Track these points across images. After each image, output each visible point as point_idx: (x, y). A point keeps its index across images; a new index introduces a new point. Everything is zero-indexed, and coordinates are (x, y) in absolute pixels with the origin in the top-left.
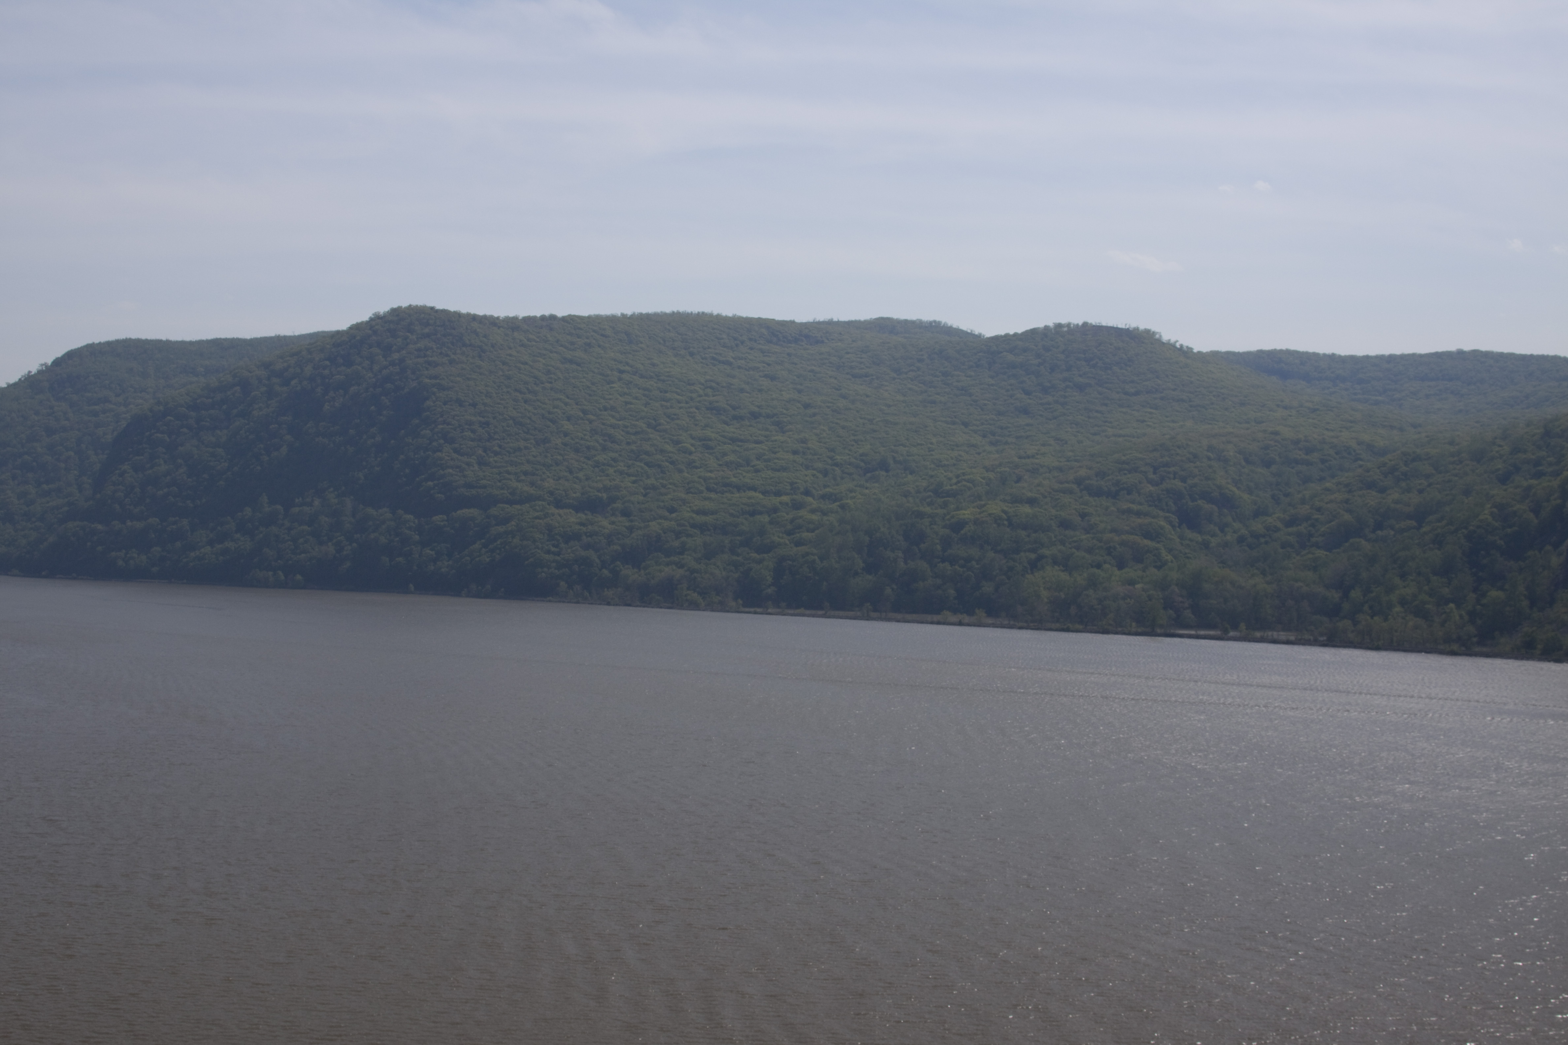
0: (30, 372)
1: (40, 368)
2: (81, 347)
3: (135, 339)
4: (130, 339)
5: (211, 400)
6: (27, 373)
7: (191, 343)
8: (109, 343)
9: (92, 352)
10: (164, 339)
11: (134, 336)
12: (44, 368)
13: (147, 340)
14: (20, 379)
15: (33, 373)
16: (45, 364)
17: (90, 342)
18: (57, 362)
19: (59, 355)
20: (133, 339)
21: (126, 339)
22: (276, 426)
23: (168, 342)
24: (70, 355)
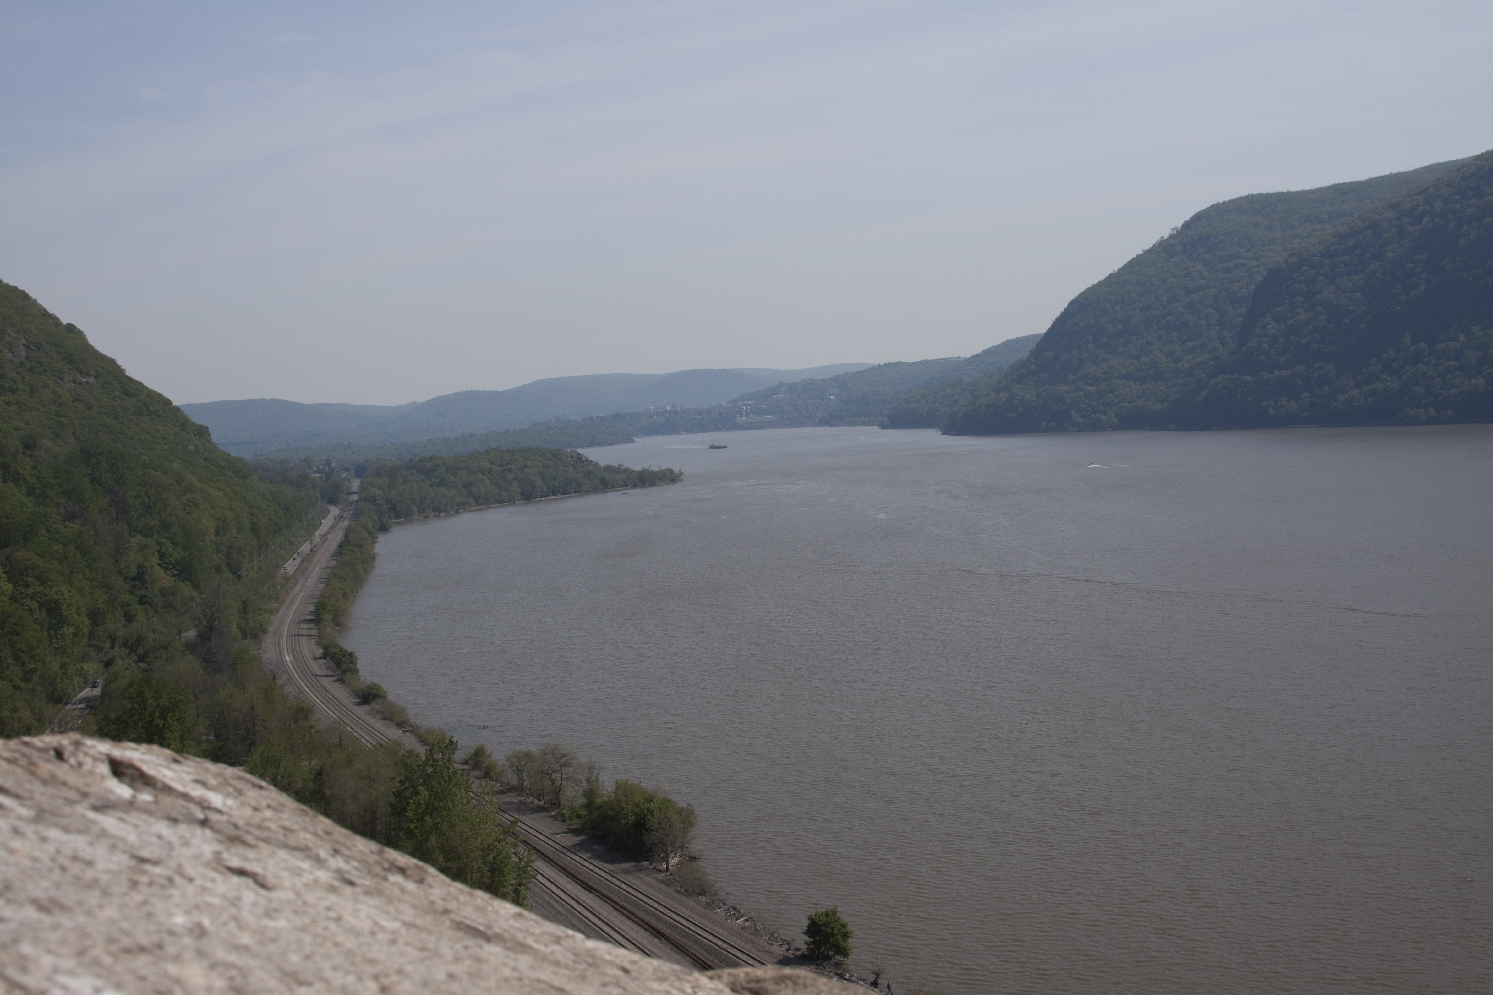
0: (1162, 237)
1: (1172, 233)
2: (1207, 208)
3: (1257, 195)
4: (1253, 195)
5: (1343, 247)
6: (1160, 238)
7: (1311, 192)
8: (1232, 202)
9: (1219, 211)
10: (1285, 191)
12: (1175, 233)
13: (1268, 194)
14: (1154, 245)
15: (1165, 238)
16: (1176, 228)
17: (1215, 202)
18: (1187, 225)
19: (1188, 218)
20: (1255, 195)
21: (1249, 195)
22: (1413, 265)
23: (1289, 194)
24: (1198, 217)
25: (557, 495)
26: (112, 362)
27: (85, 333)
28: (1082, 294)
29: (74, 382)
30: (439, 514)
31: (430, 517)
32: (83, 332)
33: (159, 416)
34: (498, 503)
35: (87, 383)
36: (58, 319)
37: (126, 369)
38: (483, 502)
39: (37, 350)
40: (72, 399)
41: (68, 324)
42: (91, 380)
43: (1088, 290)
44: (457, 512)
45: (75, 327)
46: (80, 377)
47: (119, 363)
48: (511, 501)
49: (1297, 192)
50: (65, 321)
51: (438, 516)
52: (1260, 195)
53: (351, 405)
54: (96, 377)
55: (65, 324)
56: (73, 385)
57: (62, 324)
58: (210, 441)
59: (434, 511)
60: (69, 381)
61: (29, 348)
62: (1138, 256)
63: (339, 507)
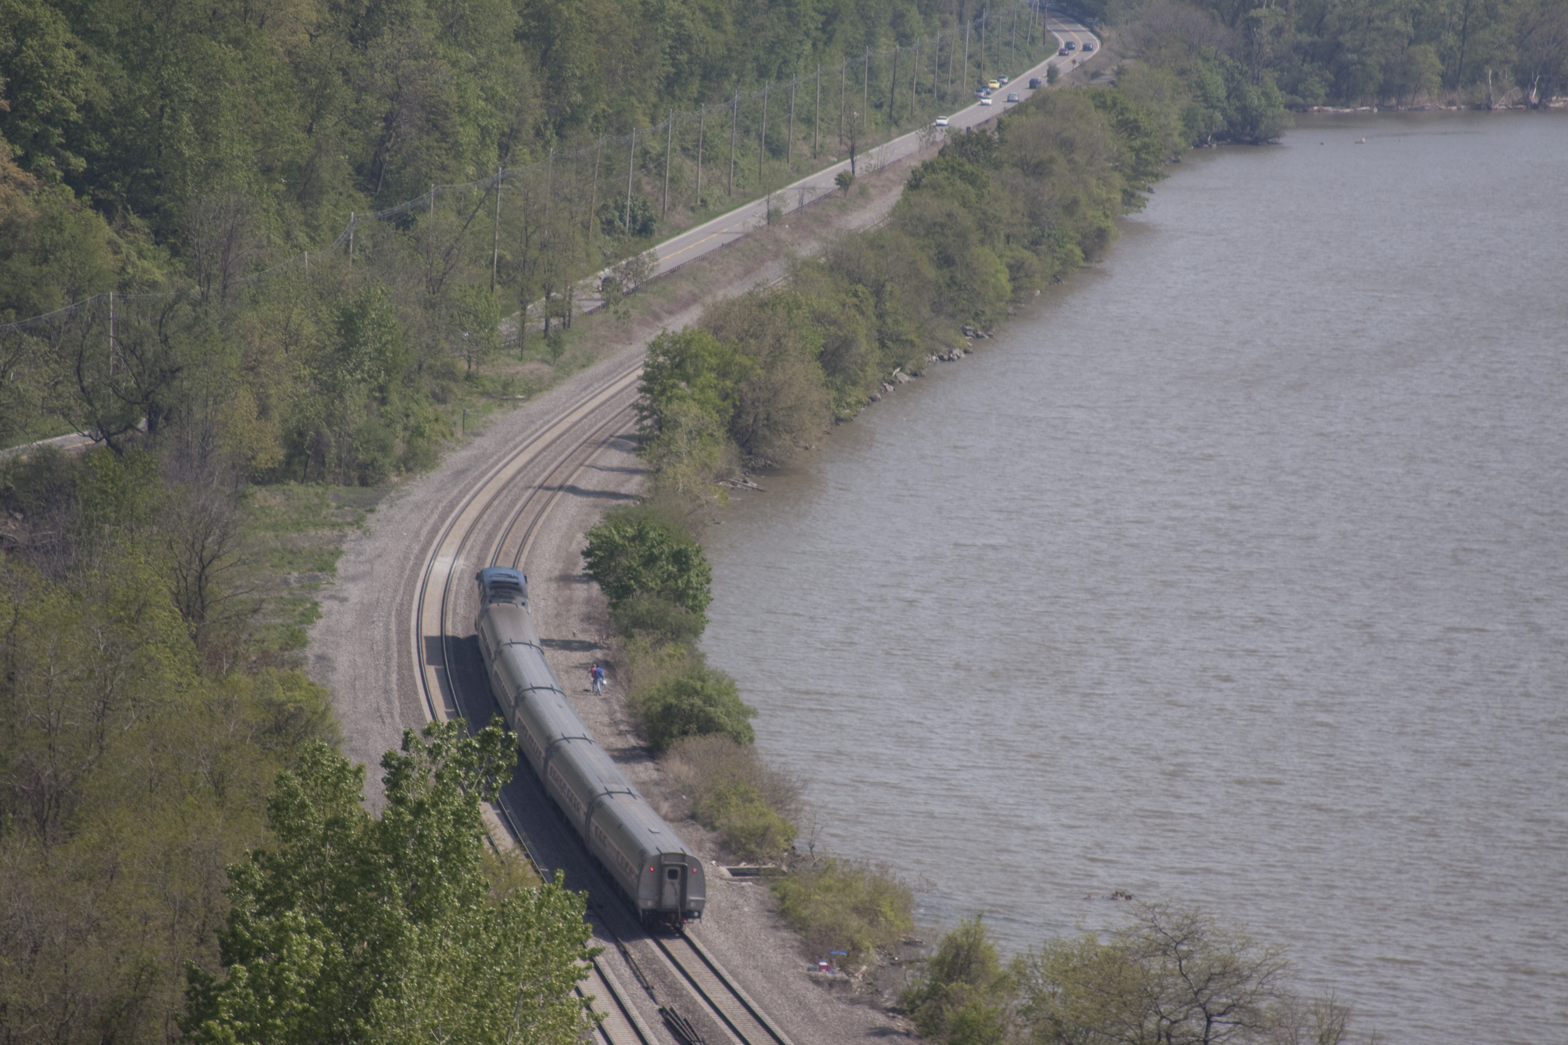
63: (1106, 33)
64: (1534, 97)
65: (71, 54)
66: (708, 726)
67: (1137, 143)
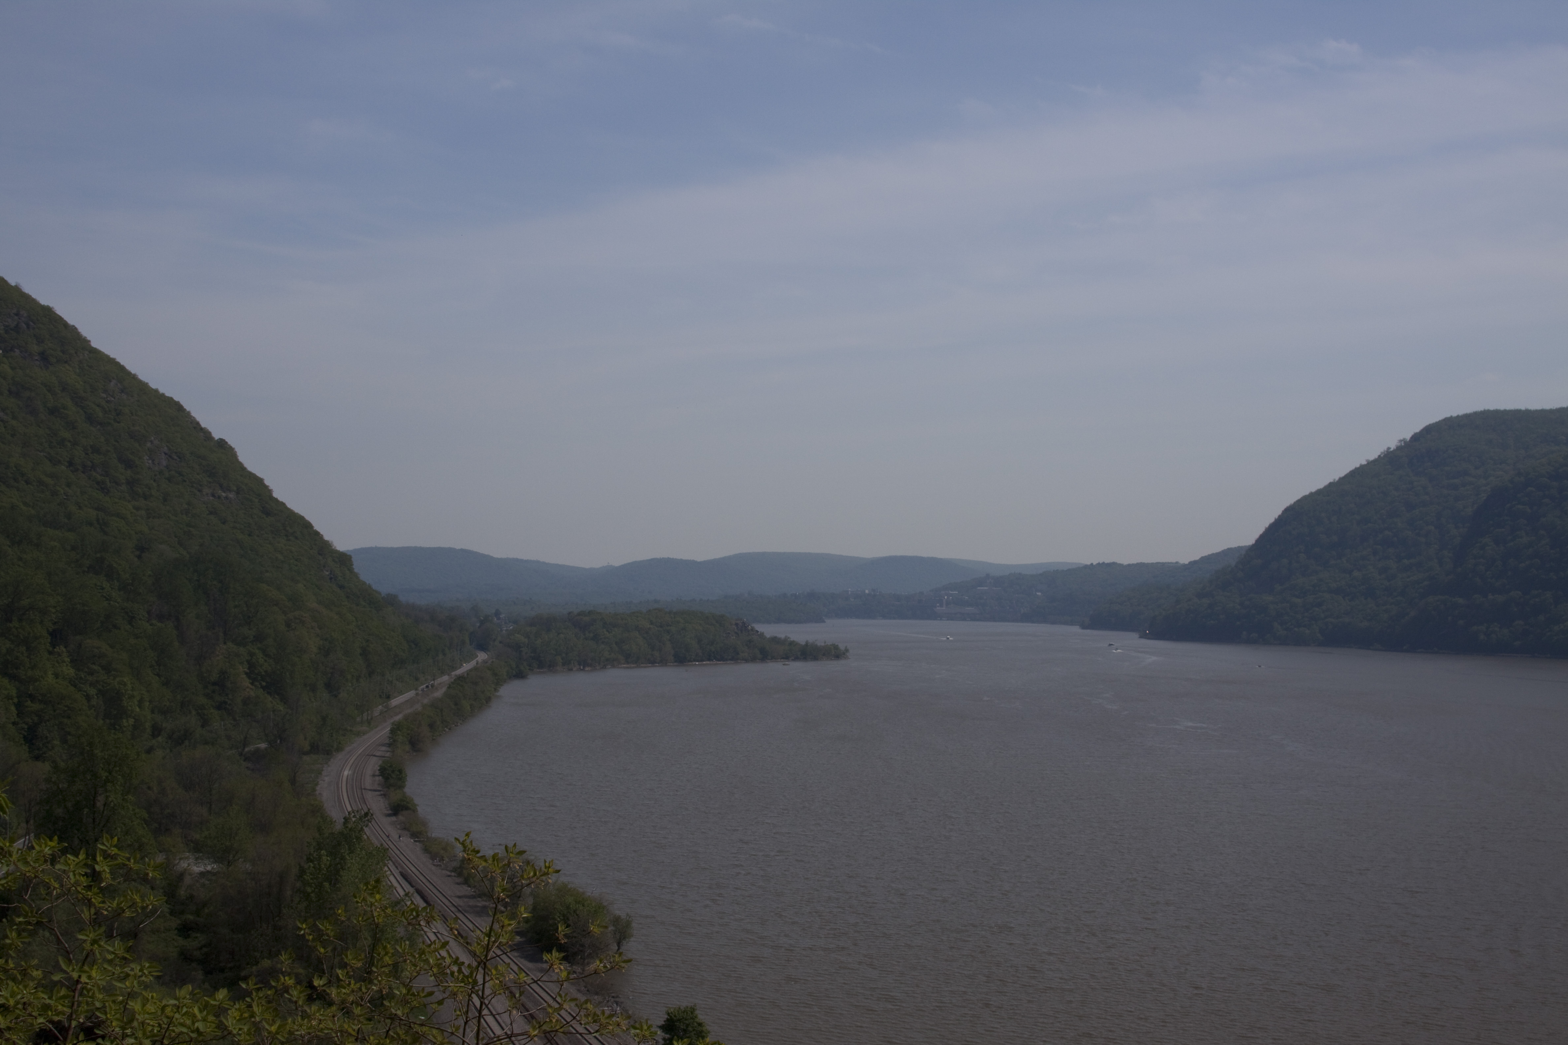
0: (1389, 448)
1: (1399, 444)
2: (1440, 421)
3: (1494, 411)
4: (1489, 411)
6: (1386, 450)
7: (1551, 411)
8: (1467, 416)
9: (1451, 425)
10: (1523, 408)
11: (1492, 407)
12: (1403, 444)
13: (1505, 410)
14: (1379, 456)
15: (1392, 450)
16: (1404, 440)
17: (1449, 416)
18: (1416, 437)
19: (1418, 430)
20: (1492, 411)
21: (1484, 410)
23: (1527, 412)
24: (1428, 430)
25: (712, 660)
26: (260, 481)
27: (236, 450)
28: (1298, 501)
29: (213, 495)
30: (584, 667)
31: (574, 669)
32: (234, 449)
33: (296, 538)
34: (649, 664)
35: (226, 498)
36: (210, 433)
37: (274, 490)
38: (632, 659)
39: (178, 460)
40: (208, 512)
41: (220, 439)
42: (232, 495)
43: (1305, 498)
44: (604, 667)
45: (227, 443)
46: (220, 491)
47: (267, 482)
48: (663, 662)
49: (1536, 411)
50: (216, 435)
51: (582, 670)
52: (1497, 412)
53: (544, 563)
54: (238, 493)
55: (216, 439)
56: (211, 498)
57: (213, 438)
58: (351, 570)
59: (580, 664)
60: (207, 494)
61: (170, 457)
62: (1362, 466)
63: (488, 653)
64: (582, 668)
65: (263, 660)
66: (407, 808)
67: (497, 678)
